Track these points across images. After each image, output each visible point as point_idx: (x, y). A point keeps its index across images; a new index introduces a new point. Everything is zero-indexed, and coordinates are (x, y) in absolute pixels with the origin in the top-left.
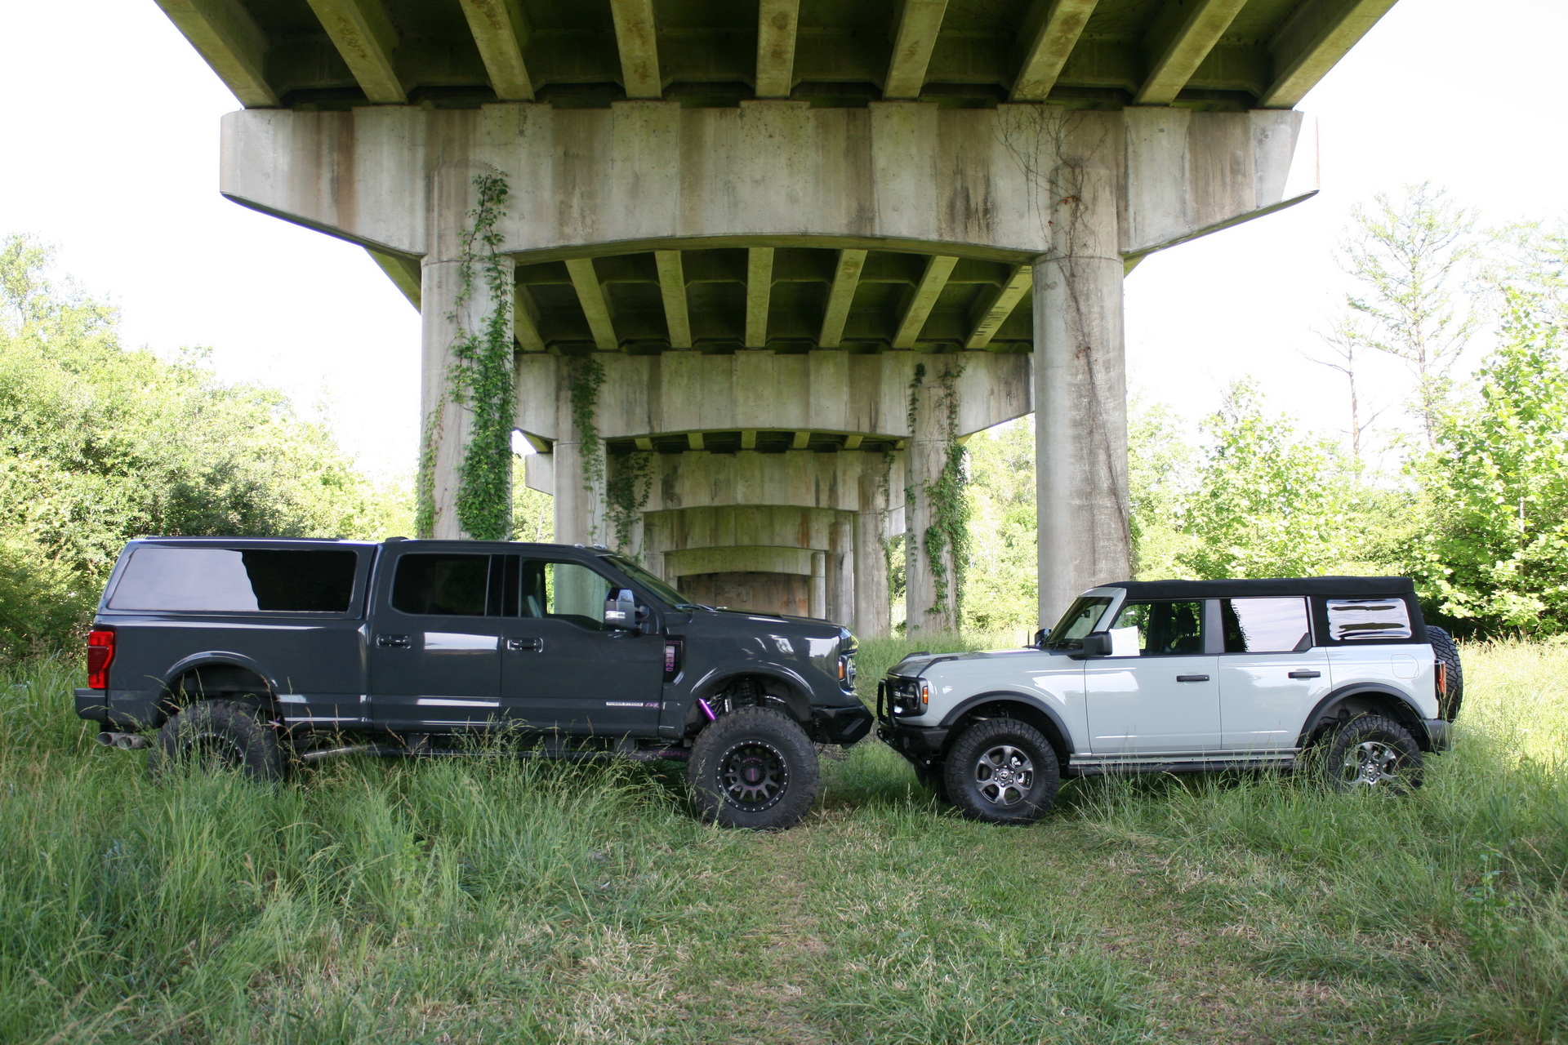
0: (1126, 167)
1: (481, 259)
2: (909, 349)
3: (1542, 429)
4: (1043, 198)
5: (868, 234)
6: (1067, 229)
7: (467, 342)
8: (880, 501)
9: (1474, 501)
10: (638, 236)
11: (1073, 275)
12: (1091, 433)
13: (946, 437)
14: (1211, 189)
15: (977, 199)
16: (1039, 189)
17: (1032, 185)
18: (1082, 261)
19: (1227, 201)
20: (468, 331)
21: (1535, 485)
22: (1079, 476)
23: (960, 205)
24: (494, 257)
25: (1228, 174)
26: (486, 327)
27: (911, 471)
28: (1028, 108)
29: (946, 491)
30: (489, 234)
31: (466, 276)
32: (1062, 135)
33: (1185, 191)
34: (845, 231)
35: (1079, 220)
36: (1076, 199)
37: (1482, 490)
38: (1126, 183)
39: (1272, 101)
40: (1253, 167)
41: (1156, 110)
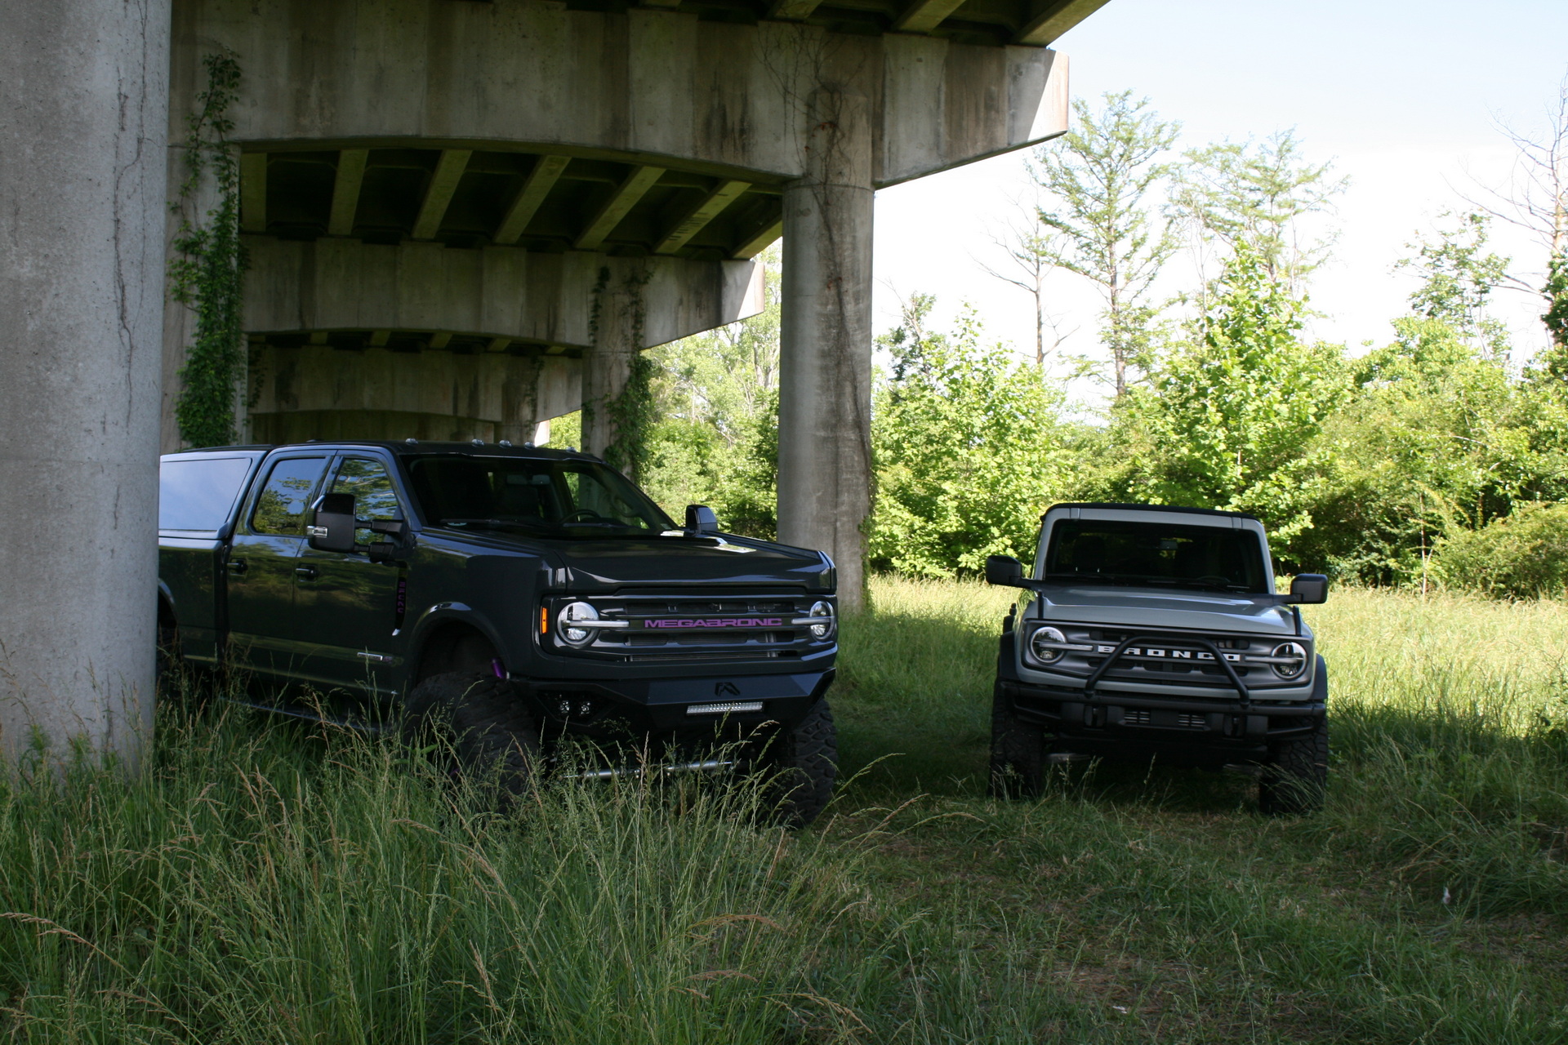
0: (883, 96)
1: (210, 147)
2: (592, 250)
3: (1263, 379)
4: (799, 121)
5: (622, 147)
6: (823, 155)
7: (193, 236)
8: (526, 412)
9: (1199, 447)
10: (381, 133)
11: (827, 203)
12: (838, 365)
13: (630, 349)
14: (964, 123)
15: (733, 118)
16: (797, 113)
17: (790, 107)
18: (837, 189)
19: (980, 137)
20: (194, 224)
21: (1255, 431)
22: (825, 407)
23: (716, 123)
24: (223, 146)
25: (982, 109)
26: (212, 221)
27: (590, 384)
28: (789, 27)
29: (628, 408)
30: (218, 120)
31: (192, 164)
32: (822, 58)
33: (939, 124)
34: (598, 143)
35: (836, 147)
36: (834, 125)
37: (1206, 437)
38: (883, 111)
39: (1029, 39)
40: (1006, 104)
41: (915, 39)
